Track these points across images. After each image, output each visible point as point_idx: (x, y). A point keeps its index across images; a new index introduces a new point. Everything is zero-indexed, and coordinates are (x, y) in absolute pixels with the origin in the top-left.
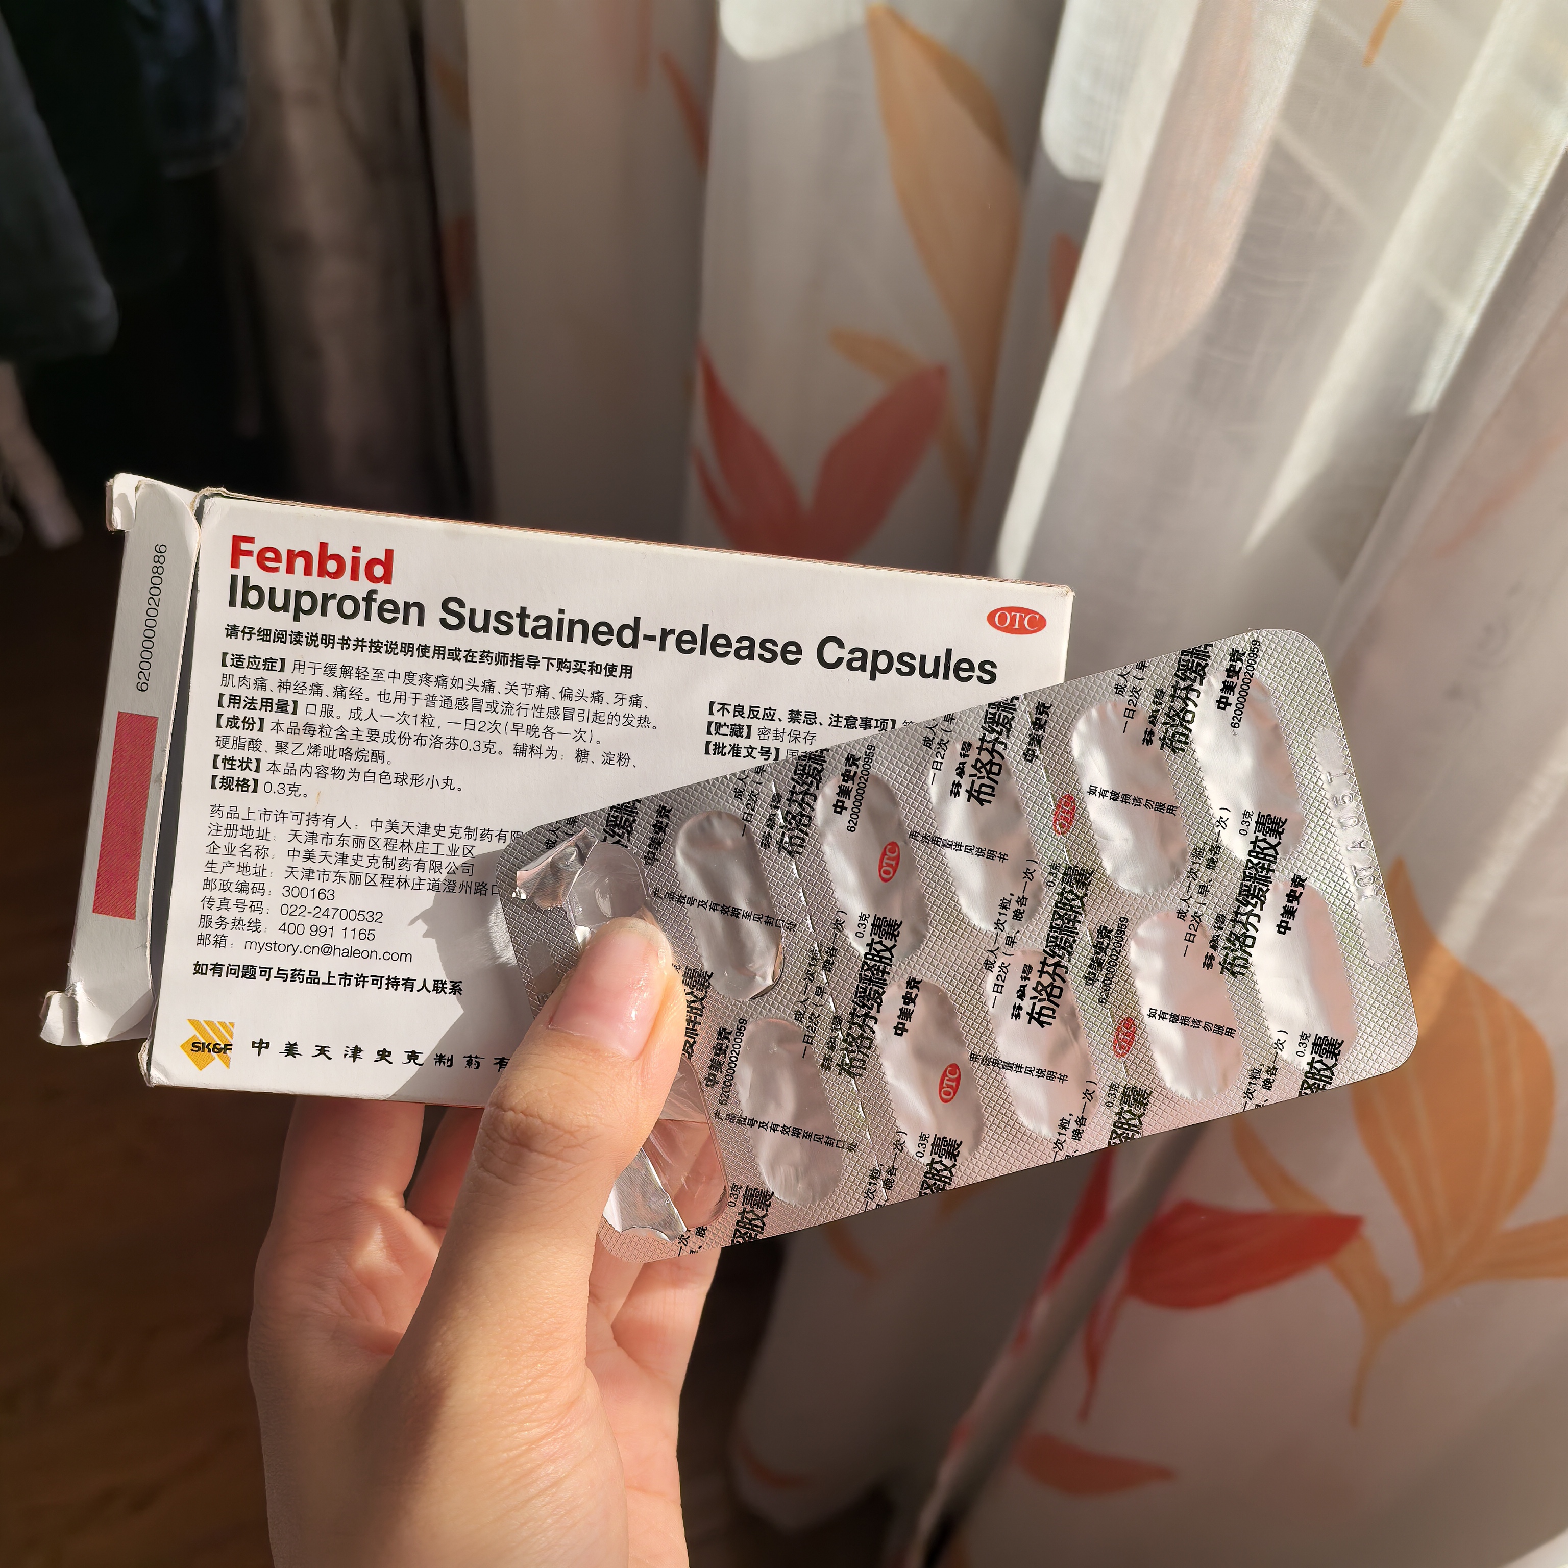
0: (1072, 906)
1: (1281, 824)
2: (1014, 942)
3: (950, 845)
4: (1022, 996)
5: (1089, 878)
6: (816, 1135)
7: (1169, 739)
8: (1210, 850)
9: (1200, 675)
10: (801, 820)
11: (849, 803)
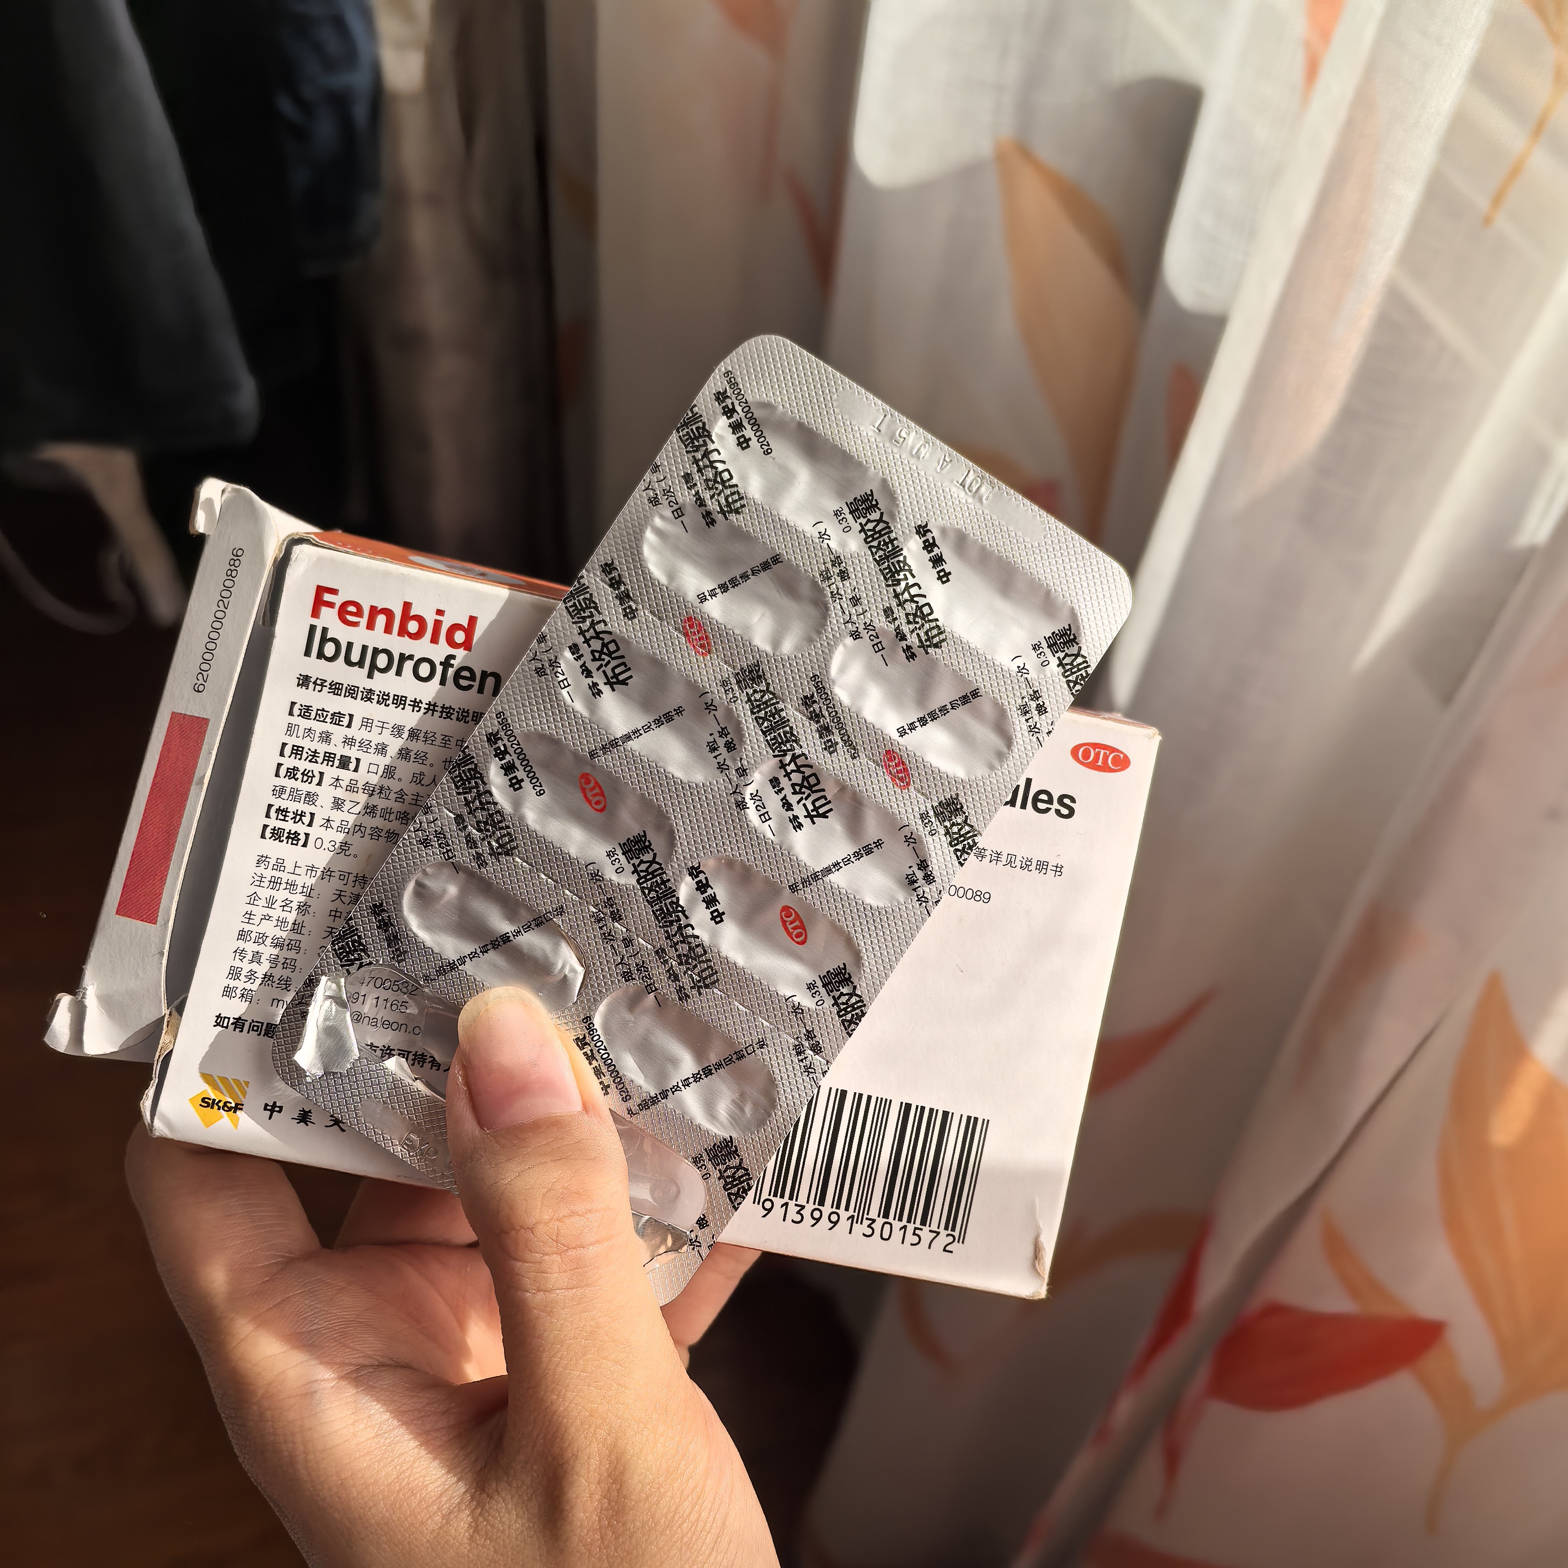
0: (766, 703)
1: (870, 498)
2: (744, 770)
3: (627, 737)
4: (788, 806)
5: (759, 669)
6: (724, 1060)
7: (727, 506)
8: (833, 565)
9: (705, 436)
10: (493, 820)
11: (521, 774)
